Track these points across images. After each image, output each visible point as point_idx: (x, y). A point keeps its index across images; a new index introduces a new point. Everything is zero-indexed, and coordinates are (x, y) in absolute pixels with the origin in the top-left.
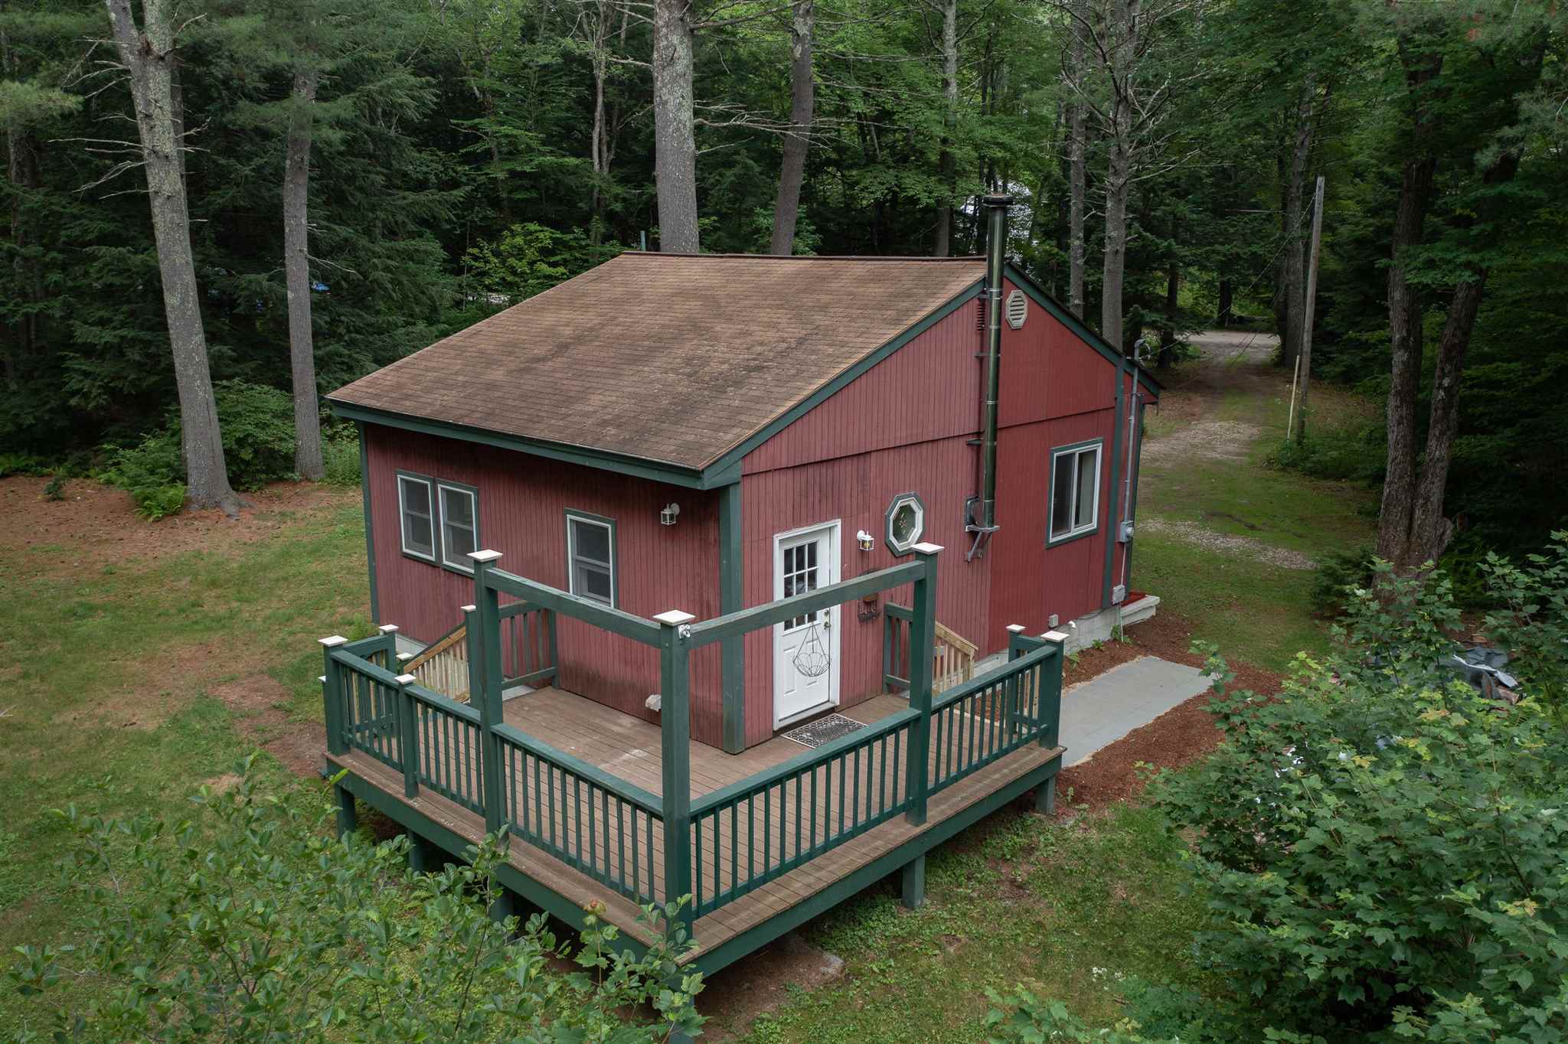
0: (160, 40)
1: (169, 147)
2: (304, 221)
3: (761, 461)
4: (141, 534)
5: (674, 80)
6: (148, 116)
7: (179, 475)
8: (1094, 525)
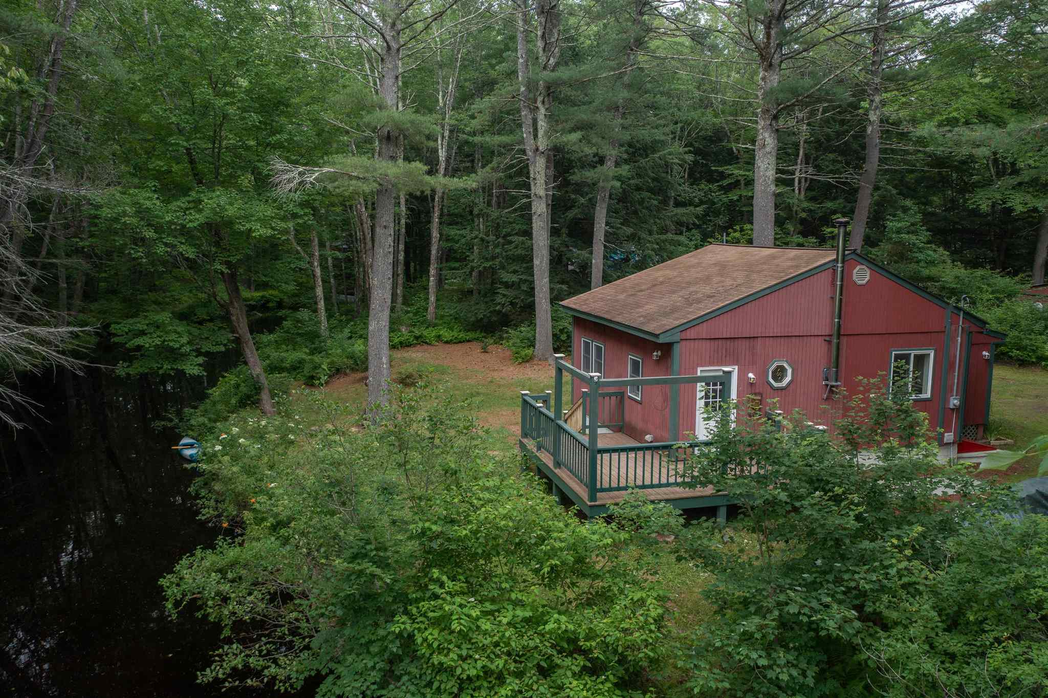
0: (543, 144)
1: (542, 193)
2: (603, 225)
3: (691, 334)
4: (512, 369)
5: (764, 155)
6: (534, 179)
7: (532, 344)
8: (928, 395)
